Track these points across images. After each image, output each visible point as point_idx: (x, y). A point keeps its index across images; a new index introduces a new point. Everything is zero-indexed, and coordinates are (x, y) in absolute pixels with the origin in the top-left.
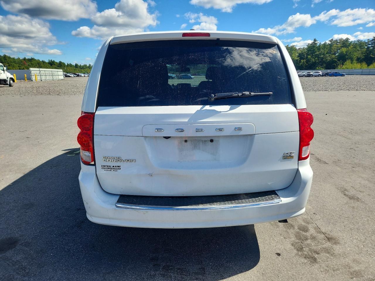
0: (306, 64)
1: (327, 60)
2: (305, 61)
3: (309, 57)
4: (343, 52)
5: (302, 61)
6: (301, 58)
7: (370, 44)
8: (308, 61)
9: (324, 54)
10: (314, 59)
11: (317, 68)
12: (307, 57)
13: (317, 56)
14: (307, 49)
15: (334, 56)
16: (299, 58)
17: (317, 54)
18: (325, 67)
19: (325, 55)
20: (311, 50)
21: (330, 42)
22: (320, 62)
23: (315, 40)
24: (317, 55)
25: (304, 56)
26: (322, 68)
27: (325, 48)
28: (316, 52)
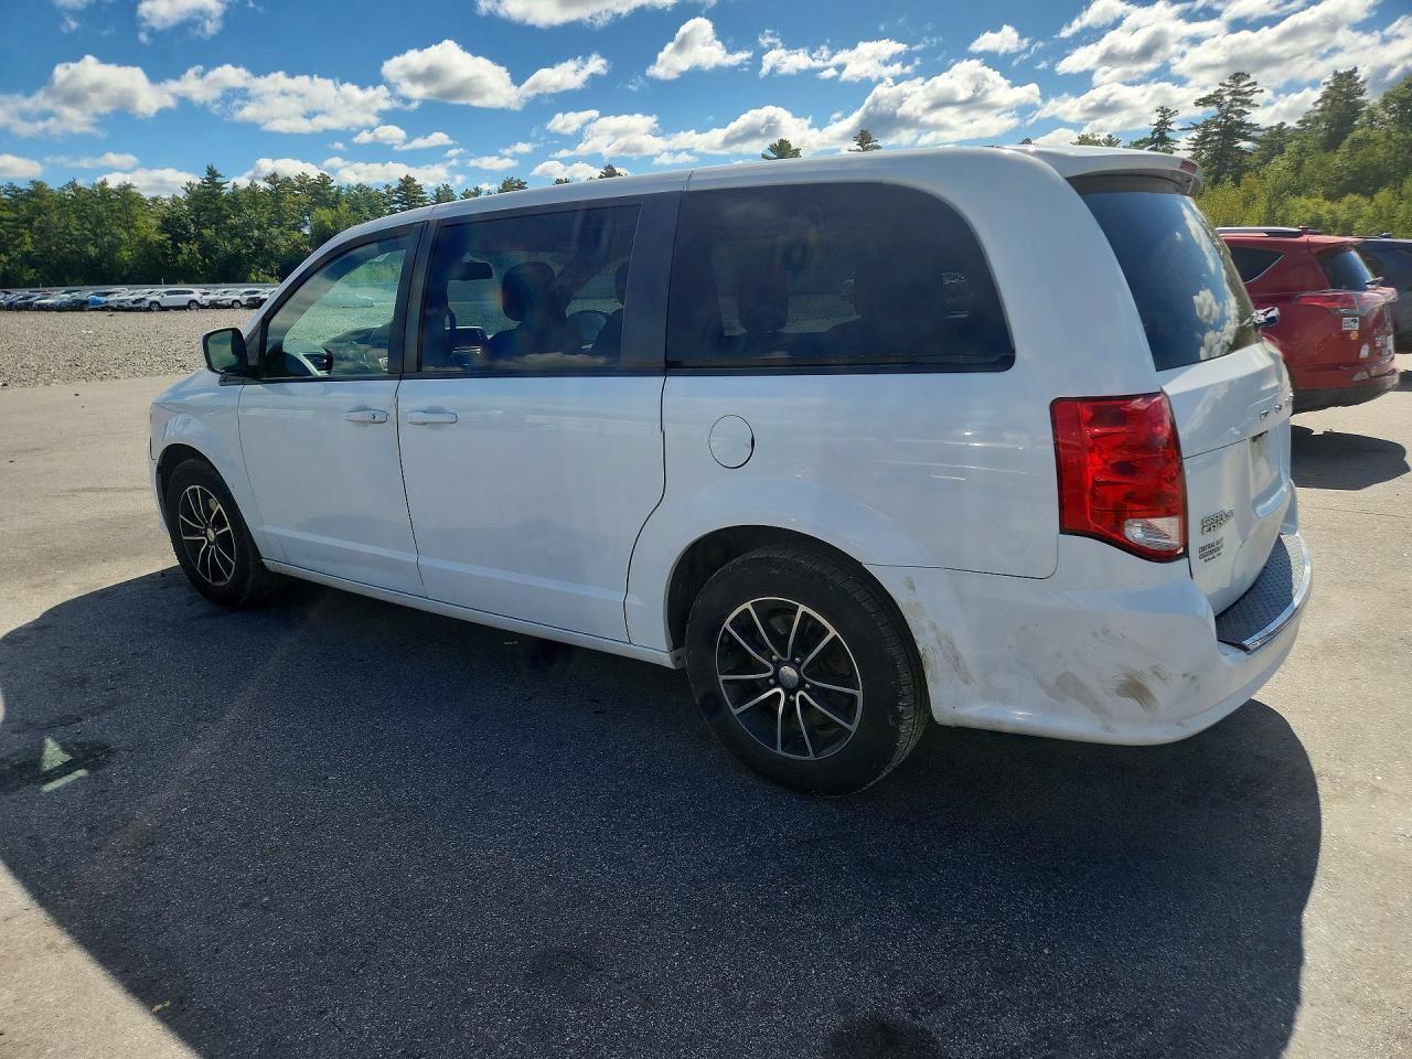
0: (203, 261)
1: (277, 248)
2: (195, 247)
3: (207, 232)
4: (324, 222)
5: (184, 246)
6: (176, 238)
7: (395, 202)
8: (207, 249)
9: (259, 227)
10: (230, 242)
11: (254, 278)
12: (200, 236)
13: (234, 232)
14: (188, 203)
15: (296, 235)
16: (168, 235)
17: (236, 227)
18: (278, 273)
19: (264, 229)
20: (206, 209)
21: (270, 183)
22: (255, 254)
23: (212, 173)
24: (234, 227)
25: (185, 227)
26: (272, 276)
27: (256, 204)
28: (228, 217)
